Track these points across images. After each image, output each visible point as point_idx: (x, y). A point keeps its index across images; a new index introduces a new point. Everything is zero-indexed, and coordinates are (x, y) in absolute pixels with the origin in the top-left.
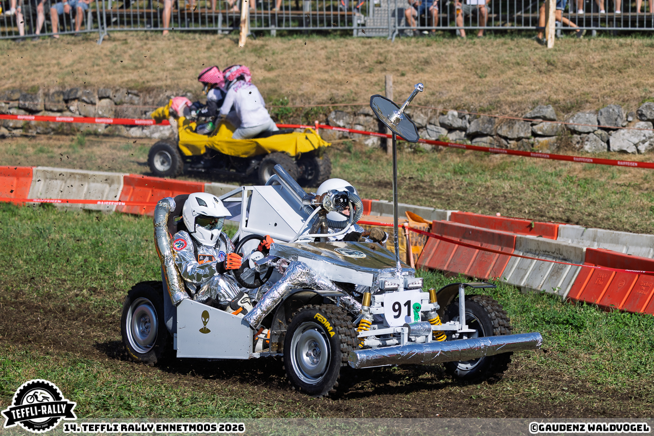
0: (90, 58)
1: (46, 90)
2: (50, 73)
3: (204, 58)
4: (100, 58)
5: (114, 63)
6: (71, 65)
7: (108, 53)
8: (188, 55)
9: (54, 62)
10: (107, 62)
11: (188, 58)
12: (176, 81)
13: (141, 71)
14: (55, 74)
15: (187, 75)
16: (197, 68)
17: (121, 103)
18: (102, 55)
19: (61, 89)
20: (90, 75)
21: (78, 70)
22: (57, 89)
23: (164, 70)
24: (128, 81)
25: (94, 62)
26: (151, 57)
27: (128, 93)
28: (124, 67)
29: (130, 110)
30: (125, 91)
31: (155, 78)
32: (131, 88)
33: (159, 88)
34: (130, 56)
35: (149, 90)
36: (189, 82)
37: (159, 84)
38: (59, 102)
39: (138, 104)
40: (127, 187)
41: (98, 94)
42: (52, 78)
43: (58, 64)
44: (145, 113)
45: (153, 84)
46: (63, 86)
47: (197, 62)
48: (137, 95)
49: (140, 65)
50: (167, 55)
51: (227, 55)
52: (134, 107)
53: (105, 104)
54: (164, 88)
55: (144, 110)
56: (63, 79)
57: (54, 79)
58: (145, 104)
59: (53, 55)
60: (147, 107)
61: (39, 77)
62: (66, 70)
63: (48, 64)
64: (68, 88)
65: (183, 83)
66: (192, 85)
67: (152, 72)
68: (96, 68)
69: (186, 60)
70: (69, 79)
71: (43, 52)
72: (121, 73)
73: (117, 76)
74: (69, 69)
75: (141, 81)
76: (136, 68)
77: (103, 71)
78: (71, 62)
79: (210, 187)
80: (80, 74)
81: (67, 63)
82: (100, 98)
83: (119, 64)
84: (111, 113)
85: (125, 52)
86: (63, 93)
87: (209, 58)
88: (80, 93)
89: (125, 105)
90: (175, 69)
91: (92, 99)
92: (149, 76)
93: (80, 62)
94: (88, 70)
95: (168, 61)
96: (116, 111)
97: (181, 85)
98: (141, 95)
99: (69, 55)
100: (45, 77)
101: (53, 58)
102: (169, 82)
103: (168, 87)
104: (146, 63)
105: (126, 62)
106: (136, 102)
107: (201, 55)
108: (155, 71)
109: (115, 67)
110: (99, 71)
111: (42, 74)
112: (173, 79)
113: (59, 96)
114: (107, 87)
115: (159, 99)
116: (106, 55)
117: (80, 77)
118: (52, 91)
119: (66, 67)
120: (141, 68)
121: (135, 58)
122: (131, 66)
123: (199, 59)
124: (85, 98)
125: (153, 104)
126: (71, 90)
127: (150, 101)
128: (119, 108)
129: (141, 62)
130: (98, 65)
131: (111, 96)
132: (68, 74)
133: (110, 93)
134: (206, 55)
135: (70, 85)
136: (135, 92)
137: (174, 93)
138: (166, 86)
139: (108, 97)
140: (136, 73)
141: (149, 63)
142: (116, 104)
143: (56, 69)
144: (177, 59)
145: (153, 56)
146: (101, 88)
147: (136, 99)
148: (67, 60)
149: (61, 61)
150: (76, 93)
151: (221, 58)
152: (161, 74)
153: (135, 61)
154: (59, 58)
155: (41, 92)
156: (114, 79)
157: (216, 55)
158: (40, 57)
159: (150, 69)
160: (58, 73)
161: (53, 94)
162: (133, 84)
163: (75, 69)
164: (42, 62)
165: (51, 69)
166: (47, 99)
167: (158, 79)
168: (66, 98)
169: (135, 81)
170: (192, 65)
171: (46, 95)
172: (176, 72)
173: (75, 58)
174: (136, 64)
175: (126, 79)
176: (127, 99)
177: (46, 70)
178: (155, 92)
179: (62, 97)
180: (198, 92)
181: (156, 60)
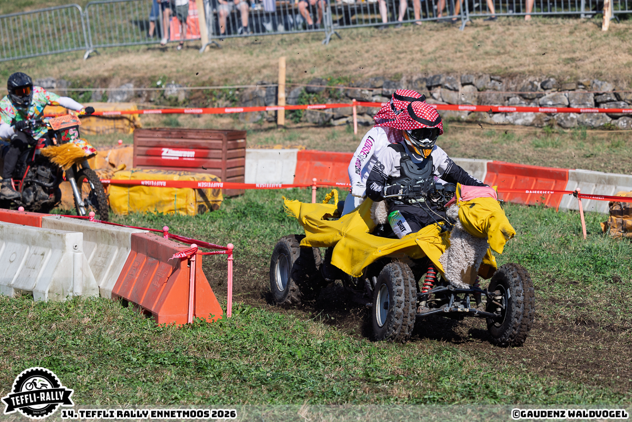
0: (453, 44)
1: (409, 77)
2: (413, 60)
3: (567, 42)
4: (463, 44)
5: (477, 49)
6: (434, 52)
7: (471, 39)
8: (551, 40)
9: (417, 48)
10: (469, 48)
11: (550, 43)
12: (539, 67)
13: (503, 56)
14: (418, 61)
15: (550, 60)
16: (561, 53)
17: (484, 89)
18: (464, 41)
19: (424, 76)
20: (453, 61)
21: (441, 57)
22: (420, 76)
23: (526, 55)
24: (491, 67)
25: (456, 48)
26: (513, 42)
27: (491, 79)
28: (487, 53)
29: (493, 96)
30: (487, 77)
31: (517, 63)
32: (493, 75)
33: (522, 75)
34: (493, 42)
35: (512, 76)
36: (553, 67)
37: (521, 69)
38: (422, 89)
39: (501, 90)
40: (490, 174)
41: (461, 80)
42: (414, 64)
43: (421, 51)
44: (508, 99)
45: (516, 70)
46: (426, 74)
47: (560, 47)
48: (500, 81)
49: (502, 51)
50: (530, 40)
51: (590, 40)
52: (497, 93)
53: (468, 91)
54: (527, 73)
55: (507, 96)
56: (426, 66)
57: (417, 65)
58: (508, 90)
59: (416, 42)
60: (509, 94)
61: (402, 64)
62: (429, 57)
63: (411, 51)
64: (431, 75)
65: (545, 68)
66: (555, 71)
67: (514, 57)
68: (459, 54)
69: (549, 45)
70: (431, 66)
71: (406, 39)
72: (484, 59)
73: (479, 62)
74: (432, 56)
75: (503, 66)
76: (499, 53)
77: (465, 57)
78: (434, 49)
79: (574, 174)
80: (443, 61)
81: (430, 50)
82: (463, 85)
83: (481, 51)
84: (474, 99)
85: (487, 38)
86: (425, 80)
87: (572, 43)
88: (442, 80)
89: (488, 91)
90: (537, 54)
91: (455, 86)
92: (511, 62)
93: (443, 49)
94: (451, 56)
95: (531, 46)
96: (478, 97)
97: (544, 70)
98: (504, 80)
99: (432, 42)
100: (408, 64)
101: (416, 45)
102: (531, 68)
103: (531, 73)
104: (509, 48)
105: (488, 48)
106: (499, 88)
107: (564, 40)
108: (518, 56)
109: (478, 53)
110: (462, 57)
111: (405, 61)
112: (536, 64)
113: (422, 83)
114: (470, 73)
115: (522, 84)
116: (468, 41)
117: (443, 63)
118: (415, 78)
119: (429, 53)
120: (504, 53)
121: (497, 43)
122: (494, 52)
123: (561, 44)
124: (447, 85)
125: (516, 90)
126: (434, 77)
127: (513, 86)
128: (481, 94)
129: (503, 47)
130: (460, 51)
131: (474, 82)
132: (431, 60)
133: (473, 79)
134: (569, 39)
135: (433, 72)
136: (498, 78)
137: (537, 79)
138: (529, 72)
139: (471, 84)
140: (498, 59)
141: (511, 49)
142: (479, 90)
143: (418, 56)
144: (540, 44)
145: (516, 42)
146: (464, 74)
147: (498, 86)
148: (430, 46)
149: (423, 48)
150: (439, 79)
151: (584, 42)
152: (524, 60)
153: (497, 47)
154: (422, 44)
155: (404, 79)
156: (476, 65)
157: (579, 40)
158: (402, 44)
159: (513, 55)
160: (421, 60)
161: (416, 81)
162: (495, 70)
163: (437, 55)
164: (405, 49)
165: (414, 56)
166: (410, 86)
167: (521, 65)
168: (429, 85)
169: (498, 67)
170: (555, 50)
171: (409, 82)
172: (538, 57)
173: (438, 44)
174: (498, 49)
175: (488, 65)
176: (490, 85)
177: (409, 57)
178: (518, 77)
179: (425, 84)
180: (561, 77)
181: (518, 45)
